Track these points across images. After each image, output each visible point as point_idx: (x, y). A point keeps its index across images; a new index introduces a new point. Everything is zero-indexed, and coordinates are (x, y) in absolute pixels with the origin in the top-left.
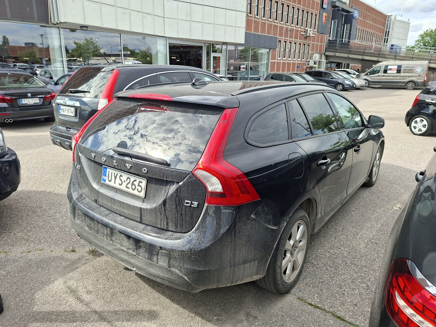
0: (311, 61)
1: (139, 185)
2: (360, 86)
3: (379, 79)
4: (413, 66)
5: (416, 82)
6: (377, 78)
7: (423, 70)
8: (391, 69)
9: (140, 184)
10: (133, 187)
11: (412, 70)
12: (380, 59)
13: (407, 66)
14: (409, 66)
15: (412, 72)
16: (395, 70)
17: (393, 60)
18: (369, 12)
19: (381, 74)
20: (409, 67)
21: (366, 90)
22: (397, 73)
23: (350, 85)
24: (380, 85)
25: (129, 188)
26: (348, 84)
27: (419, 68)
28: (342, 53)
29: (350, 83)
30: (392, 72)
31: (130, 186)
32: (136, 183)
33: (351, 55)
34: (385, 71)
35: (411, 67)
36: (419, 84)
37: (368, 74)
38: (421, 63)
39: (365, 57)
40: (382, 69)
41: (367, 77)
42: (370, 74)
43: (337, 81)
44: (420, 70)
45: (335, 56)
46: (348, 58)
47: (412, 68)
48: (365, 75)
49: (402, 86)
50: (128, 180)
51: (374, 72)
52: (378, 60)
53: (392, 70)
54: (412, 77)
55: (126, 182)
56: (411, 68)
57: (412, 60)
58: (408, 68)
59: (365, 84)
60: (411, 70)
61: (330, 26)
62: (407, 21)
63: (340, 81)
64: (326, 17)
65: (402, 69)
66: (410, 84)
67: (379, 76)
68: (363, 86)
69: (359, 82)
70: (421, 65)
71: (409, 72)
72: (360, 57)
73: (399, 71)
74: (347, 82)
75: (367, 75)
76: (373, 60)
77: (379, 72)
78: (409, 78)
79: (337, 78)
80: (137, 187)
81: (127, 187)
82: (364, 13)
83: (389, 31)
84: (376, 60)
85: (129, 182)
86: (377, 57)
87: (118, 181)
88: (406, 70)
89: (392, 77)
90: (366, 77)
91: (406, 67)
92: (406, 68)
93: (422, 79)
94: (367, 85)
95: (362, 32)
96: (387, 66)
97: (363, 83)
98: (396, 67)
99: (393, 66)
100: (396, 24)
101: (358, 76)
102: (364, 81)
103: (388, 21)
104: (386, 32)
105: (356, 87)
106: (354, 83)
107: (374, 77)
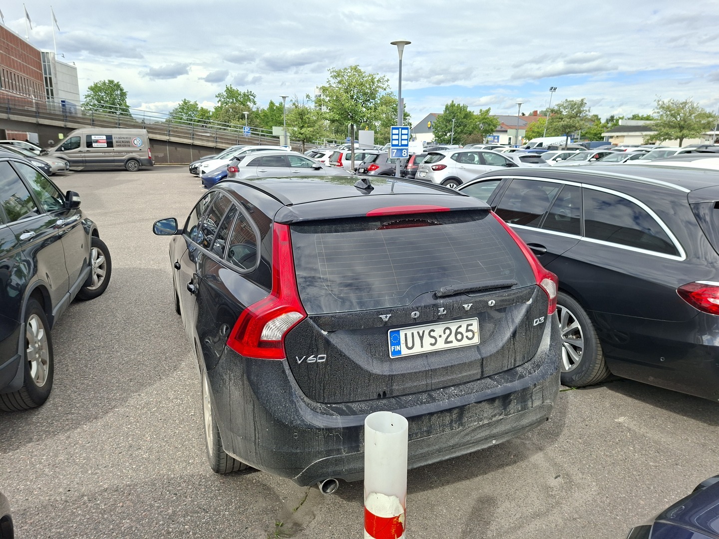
1: (468, 331)
2: (59, 170)
3: (82, 157)
4: (129, 136)
5: (139, 159)
6: (80, 154)
7: (143, 143)
8: (97, 141)
9: (470, 328)
10: (459, 337)
11: (128, 142)
13: (119, 136)
14: (123, 136)
15: (129, 146)
16: (104, 143)
17: (91, 126)
18: (11, 43)
19: (83, 148)
20: (124, 138)
21: (69, 175)
22: (108, 147)
24: (84, 166)
25: (451, 342)
27: (138, 140)
29: (43, 165)
30: (100, 144)
31: (452, 338)
32: (463, 330)
33: (12, 116)
34: (89, 145)
35: (127, 138)
36: (145, 162)
37: (63, 149)
38: (138, 133)
39: (41, 120)
40: (83, 141)
41: (61, 153)
42: (66, 149)
44: (139, 142)
47: (129, 140)
48: (56, 151)
49: (121, 166)
50: (448, 332)
51: (68, 147)
52: (66, 126)
53: (100, 142)
54: (132, 152)
55: (444, 337)
56: (127, 140)
57: (119, 128)
58: (123, 140)
59: (64, 166)
60: (126, 143)
62: (72, 64)
65: (114, 141)
66: (131, 164)
67: (80, 151)
68: (63, 170)
69: (54, 162)
70: (139, 136)
71: (125, 146)
72: (33, 120)
73: (110, 144)
75: (59, 150)
76: (57, 125)
77: (78, 145)
78: (127, 154)
80: (465, 334)
81: (447, 342)
82: (4, 43)
83: (50, 79)
84: (63, 126)
85: (451, 333)
86: (64, 121)
87: (427, 340)
88: (120, 142)
89: (103, 153)
90: (59, 154)
91: (119, 138)
92: (120, 140)
93: (145, 155)
94: (68, 167)
95: (9, 75)
96: (89, 137)
97: (61, 164)
98: (104, 137)
99: (99, 135)
100: (58, 68)
101: (44, 153)
102: (60, 160)
103: (44, 62)
104: (46, 78)
105: (53, 172)
106: (47, 165)
107: (74, 154)
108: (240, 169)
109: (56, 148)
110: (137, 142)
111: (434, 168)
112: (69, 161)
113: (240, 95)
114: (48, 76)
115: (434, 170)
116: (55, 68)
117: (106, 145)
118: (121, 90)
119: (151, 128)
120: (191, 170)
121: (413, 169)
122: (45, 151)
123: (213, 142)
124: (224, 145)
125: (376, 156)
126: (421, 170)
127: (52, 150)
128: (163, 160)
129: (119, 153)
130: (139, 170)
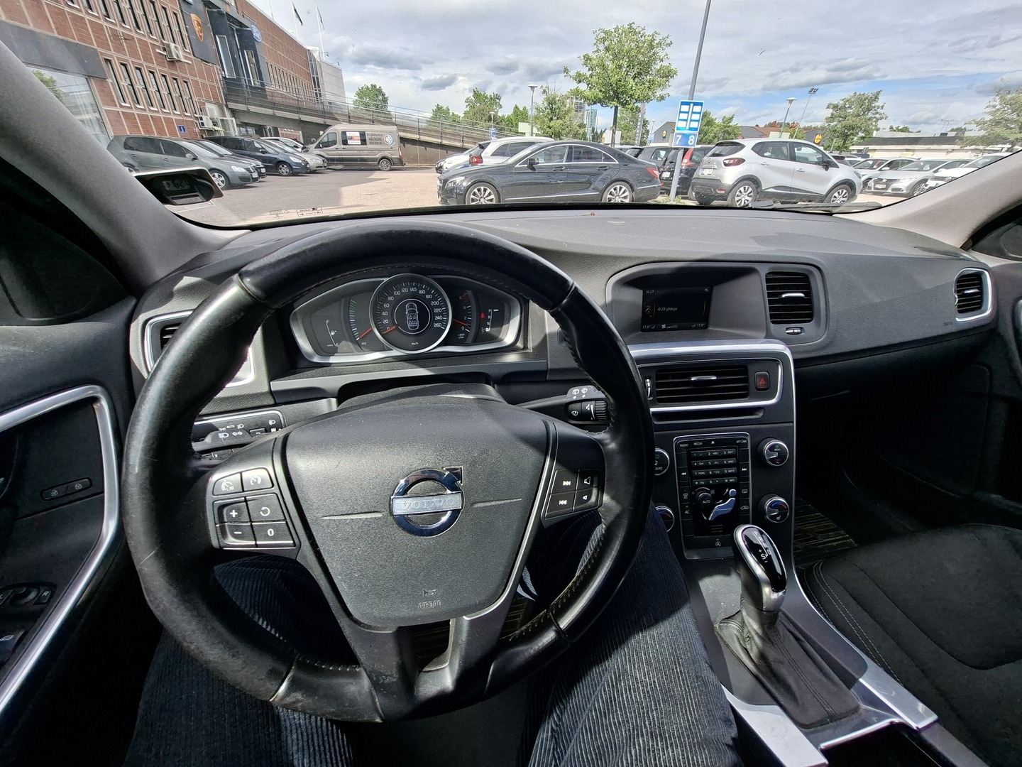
0: (204, 117)
2: (318, 167)
3: (339, 156)
4: (380, 133)
5: (391, 158)
6: (336, 152)
8: (351, 138)
11: (380, 139)
12: (328, 122)
13: (372, 133)
14: (375, 133)
15: (381, 144)
16: (358, 140)
18: (276, 36)
19: (339, 145)
20: (376, 135)
21: (327, 174)
22: (362, 144)
23: (300, 164)
24: (340, 164)
26: (297, 163)
28: (261, 106)
29: (300, 161)
33: (277, 111)
34: (345, 142)
35: (378, 135)
36: (396, 162)
37: (321, 146)
40: (339, 139)
41: (320, 151)
42: (324, 146)
43: (276, 158)
45: (248, 112)
46: (274, 117)
48: (315, 148)
49: (374, 165)
51: (327, 144)
52: (325, 122)
53: (354, 140)
54: (384, 150)
56: (379, 137)
57: (372, 124)
58: (375, 137)
59: (322, 163)
61: (215, 47)
62: (336, 65)
63: (280, 158)
64: (199, 24)
65: (367, 138)
66: (384, 163)
67: (337, 149)
68: (322, 167)
69: (313, 159)
70: (390, 132)
71: (377, 144)
72: (295, 116)
73: (364, 142)
74: (294, 159)
75: (318, 147)
76: (317, 122)
77: (334, 143)
78: (379, 153)
79: (272, 151)
82: (269, 34)
83: (318, 79)
84: (323, 123)
86: (322, 118)
88: (372, 139)
89: (357, 150)
90: (318, 151)
91: (371, 135)
92: (372, 137)
93: (395, 155)
94: (326, 165)
95: (278, 72)
96: (344, 133)
97: (319, 161)
98: (358, 134)
99: (353, 132)
100: (324, 68)
101: (305, 150)
102: (318, 158)
103: (311, 61)
104: (314, 78)
105: (312, 169)
106: (304, 161)
107: (331, 152)
108: (484, 160)
109: (316, 144)
110: (389, 139)
111: (727, 162)
112: (328, 159)
113: (486, 98)
114: (315, 76)
115: (726, 165)
116: (320, 67)
117: (359, 142)
118: (383, 95)
119: (402, 127)
120: (437, 169)
121: (689, 166)
122: (305, 148)
123: (459, 141)
124: (470, 145)
125: (638, 150)
126: (705, 166)
127: (312, 147)
128: (415, 160)
129: (371, 152)
130: (391, 170)
